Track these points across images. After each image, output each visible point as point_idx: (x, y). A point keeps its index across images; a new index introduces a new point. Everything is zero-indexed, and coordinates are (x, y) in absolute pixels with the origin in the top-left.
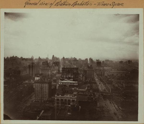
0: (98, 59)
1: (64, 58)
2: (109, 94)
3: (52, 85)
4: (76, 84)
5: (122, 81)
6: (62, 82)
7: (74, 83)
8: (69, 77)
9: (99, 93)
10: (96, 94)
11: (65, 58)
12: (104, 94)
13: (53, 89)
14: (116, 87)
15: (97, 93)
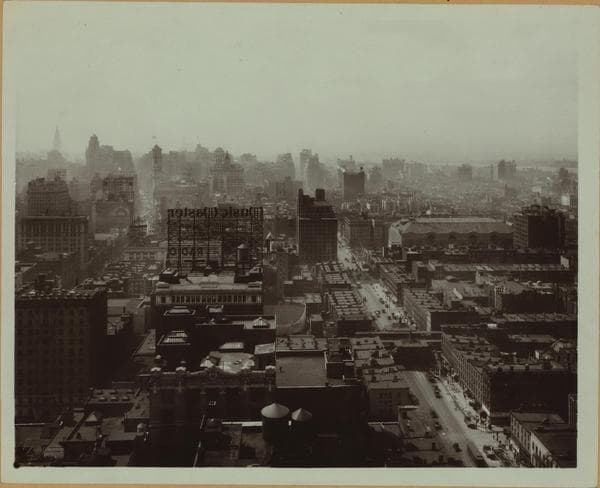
0: (348, 158)
1: (157, 150)
2: (424, 343)
3: (109, 313)
4: (254, 299)
5: (479, 268)
6: (172, 294)
7: (244, 294)
8: (209, 263)
9: (371, 340)
10: (358, 344)
11: (165, 151)
12: (399, 343)
13: (113, 333)
14: (454, 299)
15: (362, 340)
